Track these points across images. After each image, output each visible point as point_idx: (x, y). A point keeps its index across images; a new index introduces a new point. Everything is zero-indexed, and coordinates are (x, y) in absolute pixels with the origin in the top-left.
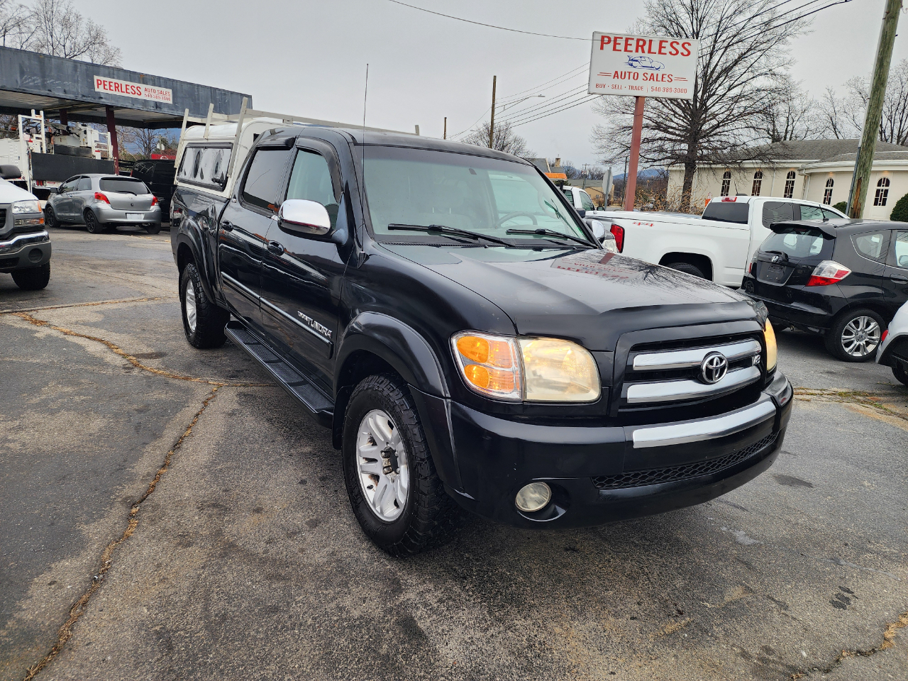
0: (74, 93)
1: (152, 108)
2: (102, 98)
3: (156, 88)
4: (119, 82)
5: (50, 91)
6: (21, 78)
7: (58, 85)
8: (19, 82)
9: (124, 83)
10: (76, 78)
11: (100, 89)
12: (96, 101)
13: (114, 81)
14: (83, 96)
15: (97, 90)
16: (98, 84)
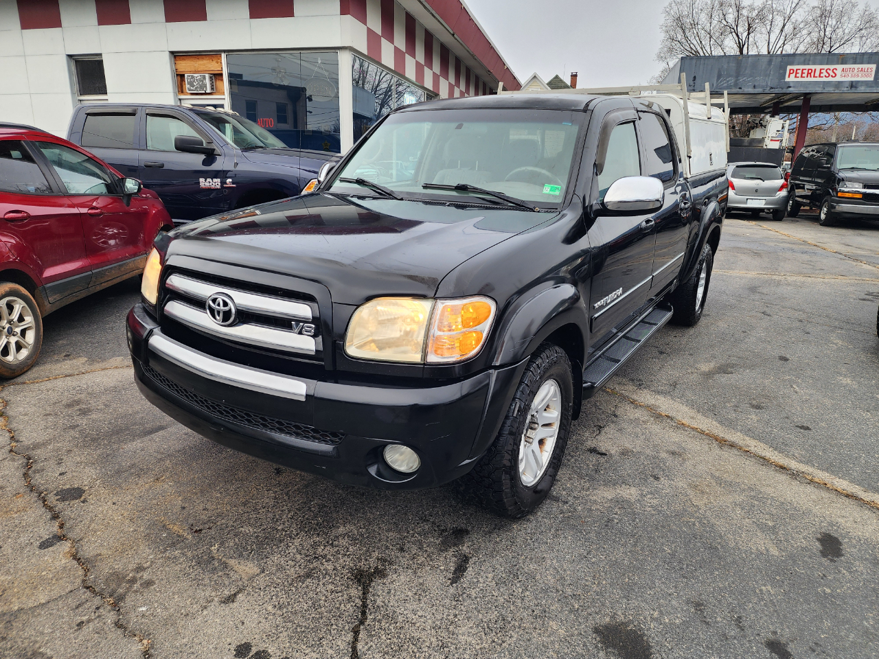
0: (763, 87)
1: (846, 89)
2: (790, 87)
3: (856, 66)
4: (813, 67)
5: (740, 88)
6: (717, 81)
7: (749, 81)
8: (715, 85)
9: (818, 67)
10: (768, 72)
11: (791, 79)
12: (784, 91)
13: (807, 67)
14: (772, 88)
15: (787, 79)
16: (790, 73)
